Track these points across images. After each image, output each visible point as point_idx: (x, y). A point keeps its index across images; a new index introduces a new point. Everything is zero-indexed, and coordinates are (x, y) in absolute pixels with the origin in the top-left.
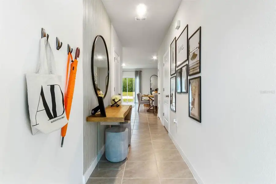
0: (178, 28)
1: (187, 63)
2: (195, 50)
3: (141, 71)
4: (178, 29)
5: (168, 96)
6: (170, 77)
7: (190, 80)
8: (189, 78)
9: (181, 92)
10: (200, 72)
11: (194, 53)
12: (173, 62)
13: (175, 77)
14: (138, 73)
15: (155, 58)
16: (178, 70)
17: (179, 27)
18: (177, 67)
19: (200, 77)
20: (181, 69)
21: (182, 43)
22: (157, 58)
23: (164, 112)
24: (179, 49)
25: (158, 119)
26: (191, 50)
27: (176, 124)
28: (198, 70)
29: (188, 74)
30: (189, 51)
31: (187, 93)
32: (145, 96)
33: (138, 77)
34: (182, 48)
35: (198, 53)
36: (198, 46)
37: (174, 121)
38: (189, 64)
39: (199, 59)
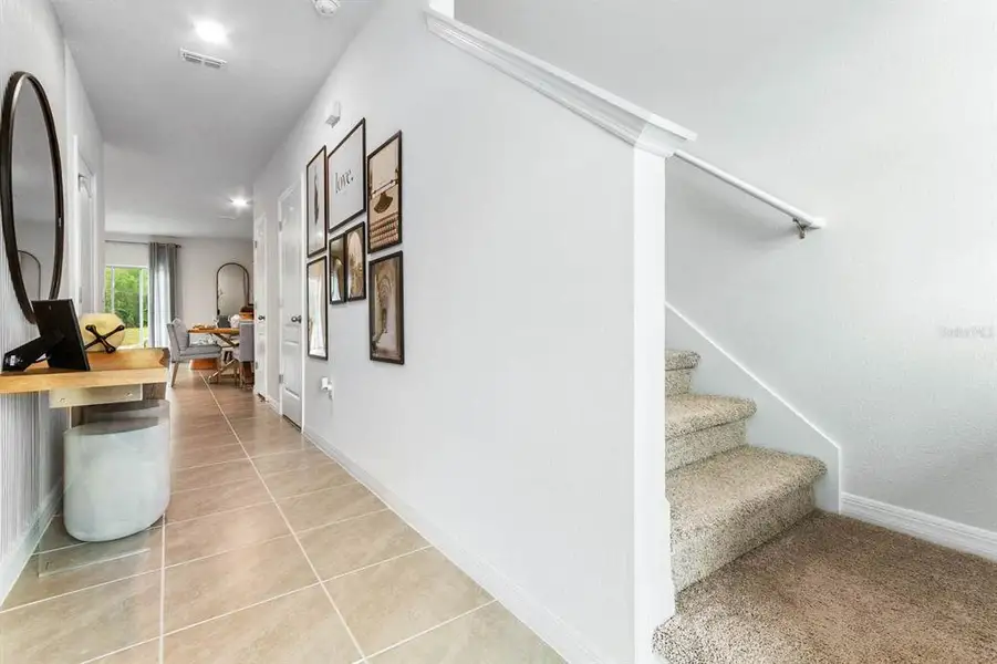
0: (334, 121)
1: (363, 218)
2: (387, 187)
3: (177, 246)
4: (333, 125)
5: (300, 321)
6: (304, 260)
7: (371, 264)
8: (369, 258)
9: (345, 299)
10: (399, 241)
11: (383, 195)
12: (317, 218)
13: (323, 262)
14: (165, 252)
15: (240, 202)
16: (334, 240)
17: (338, 118)
18: (332, 231)
19: (400, 254)
20: (344, 236)
21: (346, 163)
22: (251, 203)
23: (281, 372)
24: (338, 183)
25: (257, 399)
26: (376, 185)
27: (330, 392)
28: (397, 236)
29: (367, 248)
30: (370, 189)
31: (365, 297)
32: (202, 329)
33: (161, 268)
34: (345, 180)
35: (393, 194)
36: (394, 176)
37: (325, 385)
38: (371, 222)
39: (397, 210)
